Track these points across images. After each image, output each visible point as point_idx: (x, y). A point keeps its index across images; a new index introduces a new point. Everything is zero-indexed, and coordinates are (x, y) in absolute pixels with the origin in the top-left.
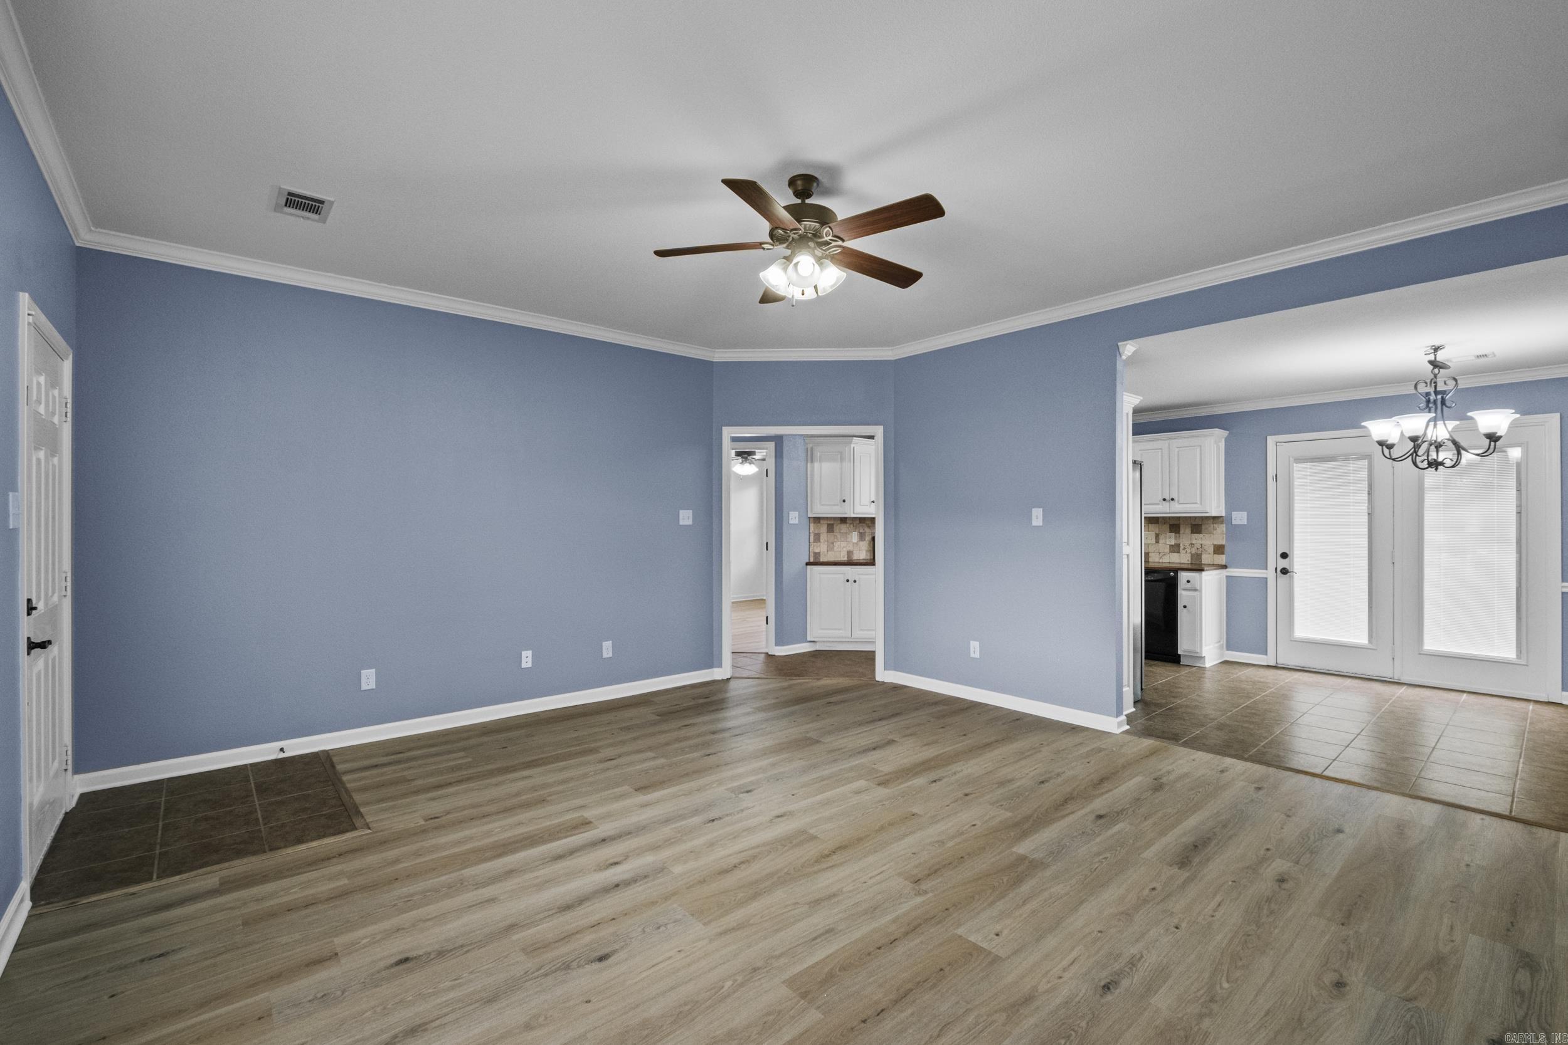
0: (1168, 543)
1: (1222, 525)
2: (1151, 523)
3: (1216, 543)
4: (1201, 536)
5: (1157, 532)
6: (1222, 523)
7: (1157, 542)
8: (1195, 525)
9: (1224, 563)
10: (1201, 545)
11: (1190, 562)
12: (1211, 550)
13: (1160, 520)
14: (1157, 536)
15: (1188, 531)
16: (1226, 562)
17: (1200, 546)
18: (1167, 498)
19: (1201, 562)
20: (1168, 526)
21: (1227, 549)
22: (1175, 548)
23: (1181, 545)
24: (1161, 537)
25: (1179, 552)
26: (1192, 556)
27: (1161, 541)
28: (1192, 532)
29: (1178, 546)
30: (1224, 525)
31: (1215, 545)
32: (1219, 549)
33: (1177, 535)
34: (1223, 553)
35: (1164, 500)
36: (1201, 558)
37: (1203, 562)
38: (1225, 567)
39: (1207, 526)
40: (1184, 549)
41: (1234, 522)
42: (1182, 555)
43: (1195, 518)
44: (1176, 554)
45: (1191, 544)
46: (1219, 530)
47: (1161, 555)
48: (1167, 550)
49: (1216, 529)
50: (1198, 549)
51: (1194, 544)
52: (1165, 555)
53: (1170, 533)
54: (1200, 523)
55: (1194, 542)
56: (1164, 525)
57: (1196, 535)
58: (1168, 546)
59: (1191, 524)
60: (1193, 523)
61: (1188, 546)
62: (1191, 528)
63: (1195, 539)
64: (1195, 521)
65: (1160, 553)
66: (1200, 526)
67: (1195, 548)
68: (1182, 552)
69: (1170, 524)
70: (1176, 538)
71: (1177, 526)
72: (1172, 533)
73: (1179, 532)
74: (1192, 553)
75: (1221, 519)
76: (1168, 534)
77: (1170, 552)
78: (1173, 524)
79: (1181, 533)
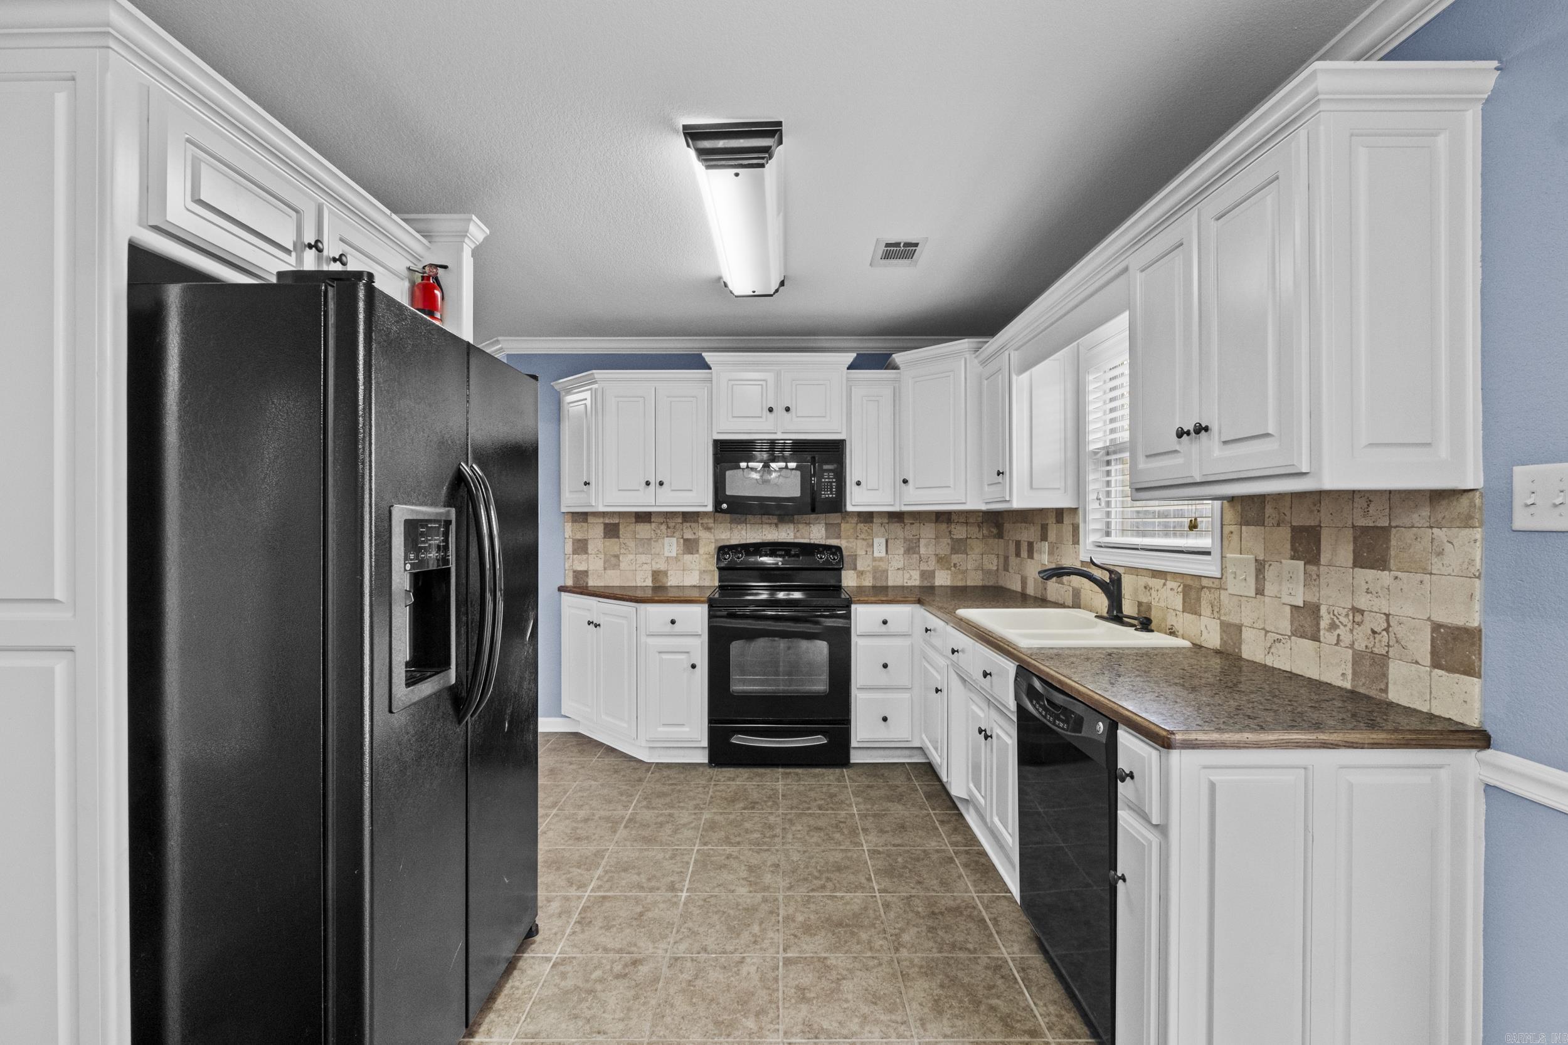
0: (1287, 599)
1: (1465, 532)
2: (1248, 524)
3: (1441, 617)
4: (1385, 577)
5: (1261, 558)
6: (1467, 522)
7: (1260, 592)
8: (1365, 530)
9: (1473, 720)
10: (1387, 615)
11: (1348, 685)
12: (1422, 648)
13: (1268, 506)
14: (1260, 568)
15: (1345, 554)
16: (1484, 715)
17: (1380, 624)
19: (1385, 691)
20: (1285, 533)
21: (1491, 651)
22: (1307, 622)
23: (1323, 610)
24: (1270, 573)
25: (1316, 638)
26: (1358, 658)
27: (1270, 589)
28: (1359, 562)
29: (1315, 610)
30: (1478, 534)
31: (1436, 627)
32: (1456, 648)
33: (1312, 568)
34: (1470, 670)
36: (1385, 675)
37: (1392, 696)
38: (1480, 739)
39: (1409, 534)
40: (1333, 626)
41: (1521, 521)
42: (1326, 649)
44: (1308, 645)
45: (1355, 610)
46: (1453, 559)
47: (1269, 637)
48: (1285, 626)
49: (1440, 554)
50: (1374, 632)
51: (1362, 612)
52: (1279, 641)
53: (1293, 558)
54: (1385, 523)
55: (1363, 602)
56: (1278, 525)
57: (1370, 574)
58: (1288, 609)
59: (1354, 527)
60: (1362, 522)
61: (1342, 619)
62: (1355, 539)
63: (1368, 591)
64: (1366, 514)
65: (1267, 632)
66: (1384, 532)
67: (1366, 628)
68: (1327, 637)
69: (1294, 529)
70: (1310, 581)
71: (1313, 527)
72: (1298, 559)
73: (1319, 553)
74: (1356, 646)
75: (1465, 501)
76: (1289, 564)
77: (1293, 635)
78: (1303, 519)
79: (1323, 560)
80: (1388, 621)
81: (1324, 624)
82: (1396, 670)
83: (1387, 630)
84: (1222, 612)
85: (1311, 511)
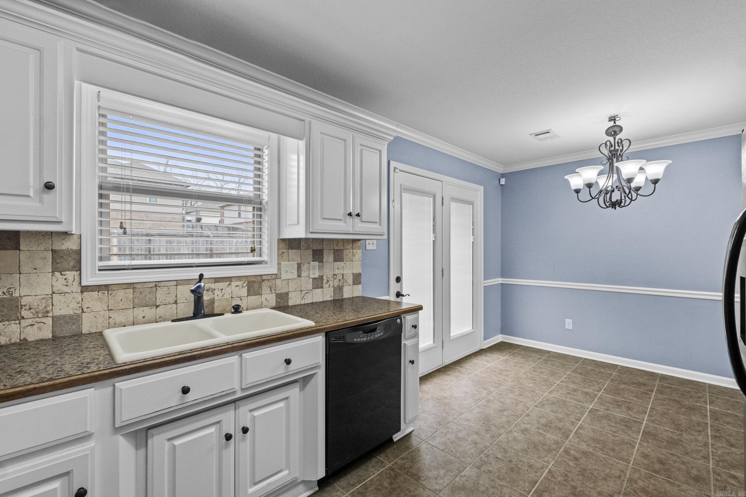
0: (312, 276)
1: (359, 249)
2: (292, 248)
3: (354, 272)
4: (342, 264)
5: (299, 262)
6: (359, 246)
7: (299, 276)
8: (337, 250)
10: (343, 274)
11: (332, 299)
12: (350, 281)
13: (303, 243)
14: (299, 266)
15: (331, 257)
17: (340, 277)
18: (354, 214)
20: (310, 252)
22: (318, 283)
23: (324, 277)
24: (304, 268)
25: (322, 287)
26: (335, 289)
27: (304, 274)
28: (335, 259)
29: (321, 278)
30: (361, 251)
31: (354, 274)
32: (357, 279)
33: (321, 264)
34: (360, 283)
35: (350, 214)
36: (342, 291)
37: (344, 297)
39: (348, 251)
40: (328, 281)
41: (368, 247)
42: (325, 290)
43: (338, 240)
44: (319, 291)
45: (334, 275)
46: (356, 256)
47: (303, 293)
48: (310, 286)
49: (354, 255)
50: (339, 280)
51: (336, 275)
52: (307, 293)
53: (313, 261)
54: (342, 248)
55: (336, 272)
56: (307, 249)
57: (338, 263)
58: (312, 279)
59: (334, 249)
60: (336, 248)
61: (331, 279)
62: (334, 253)
63: (338, 268)
64: (337, 245)
65: (302, 291)
66: (341, 251)
67: (337, 280)
68: (325, 285)
69: (313, 250)
70: (321, 268)
71: (321, 250)
72: (316, 261)
73: (323, 259)
74: (335, 286)
75: (359, 243)
76: (312, 263)
77: (313, 288)
78: (317, 247)
79: (324, 261)
80: (343, 276)
81: (324, 282)
82: (345, 289)
83: (343, 279)
84: (277, 289)
85: (320, 244)
